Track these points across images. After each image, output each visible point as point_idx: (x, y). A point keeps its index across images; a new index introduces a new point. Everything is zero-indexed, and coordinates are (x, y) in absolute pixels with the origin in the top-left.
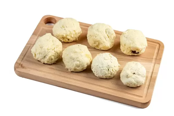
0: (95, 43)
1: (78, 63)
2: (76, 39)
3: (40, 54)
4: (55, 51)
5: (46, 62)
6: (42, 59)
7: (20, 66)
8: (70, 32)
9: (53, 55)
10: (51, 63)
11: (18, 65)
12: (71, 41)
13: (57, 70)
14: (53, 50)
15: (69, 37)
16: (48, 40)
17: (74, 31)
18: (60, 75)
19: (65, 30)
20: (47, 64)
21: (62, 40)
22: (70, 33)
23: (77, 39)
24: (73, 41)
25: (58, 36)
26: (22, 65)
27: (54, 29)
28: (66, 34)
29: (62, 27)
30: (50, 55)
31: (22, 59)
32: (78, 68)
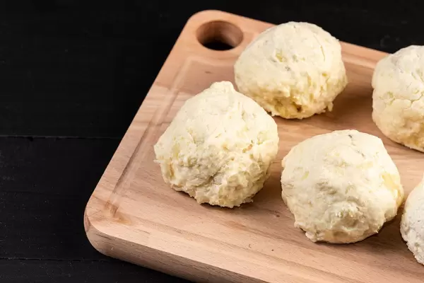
0: (405, 126)
1: (353, 209)
2: (326, 109)
3: (191, 167)
4: (252, 157)
5: (214, 200)
6: (200, 186)
7: (108, 214)
8: (309, 78)
9: (246, 173)
10: (235, 202)
11: (102, 207)
12: (306, 116)
13: (257, 232)
14: (244, 151)
15: (302, 100)
16: (223, 111)
17: (324, 75)
18: (273, 254)
19: (288, 69)
20: (216, 207)
21: (272, 108)
22: (309, 84)
23: (330, 108)
24: (313, 113)
25: (258, 92)
26: (115, 210)
27: (239, 68)
28: (291, 86)
29: (276, 59)
30: (233, 173)
31: (118, 184)
32: (348, 230)
